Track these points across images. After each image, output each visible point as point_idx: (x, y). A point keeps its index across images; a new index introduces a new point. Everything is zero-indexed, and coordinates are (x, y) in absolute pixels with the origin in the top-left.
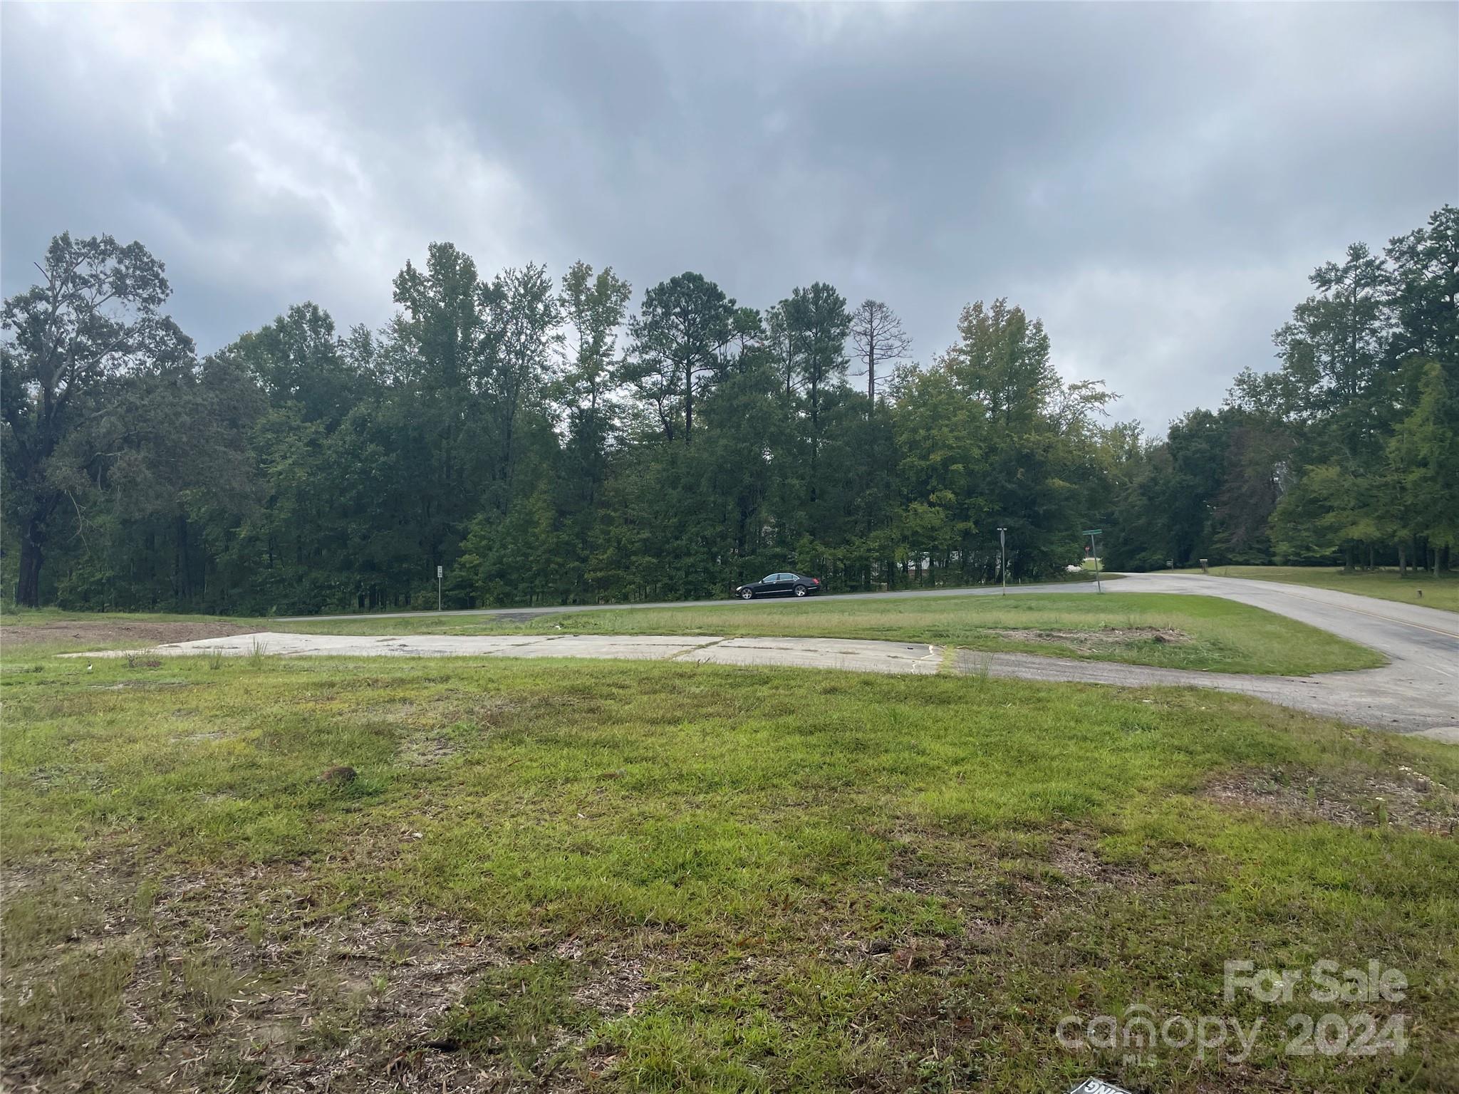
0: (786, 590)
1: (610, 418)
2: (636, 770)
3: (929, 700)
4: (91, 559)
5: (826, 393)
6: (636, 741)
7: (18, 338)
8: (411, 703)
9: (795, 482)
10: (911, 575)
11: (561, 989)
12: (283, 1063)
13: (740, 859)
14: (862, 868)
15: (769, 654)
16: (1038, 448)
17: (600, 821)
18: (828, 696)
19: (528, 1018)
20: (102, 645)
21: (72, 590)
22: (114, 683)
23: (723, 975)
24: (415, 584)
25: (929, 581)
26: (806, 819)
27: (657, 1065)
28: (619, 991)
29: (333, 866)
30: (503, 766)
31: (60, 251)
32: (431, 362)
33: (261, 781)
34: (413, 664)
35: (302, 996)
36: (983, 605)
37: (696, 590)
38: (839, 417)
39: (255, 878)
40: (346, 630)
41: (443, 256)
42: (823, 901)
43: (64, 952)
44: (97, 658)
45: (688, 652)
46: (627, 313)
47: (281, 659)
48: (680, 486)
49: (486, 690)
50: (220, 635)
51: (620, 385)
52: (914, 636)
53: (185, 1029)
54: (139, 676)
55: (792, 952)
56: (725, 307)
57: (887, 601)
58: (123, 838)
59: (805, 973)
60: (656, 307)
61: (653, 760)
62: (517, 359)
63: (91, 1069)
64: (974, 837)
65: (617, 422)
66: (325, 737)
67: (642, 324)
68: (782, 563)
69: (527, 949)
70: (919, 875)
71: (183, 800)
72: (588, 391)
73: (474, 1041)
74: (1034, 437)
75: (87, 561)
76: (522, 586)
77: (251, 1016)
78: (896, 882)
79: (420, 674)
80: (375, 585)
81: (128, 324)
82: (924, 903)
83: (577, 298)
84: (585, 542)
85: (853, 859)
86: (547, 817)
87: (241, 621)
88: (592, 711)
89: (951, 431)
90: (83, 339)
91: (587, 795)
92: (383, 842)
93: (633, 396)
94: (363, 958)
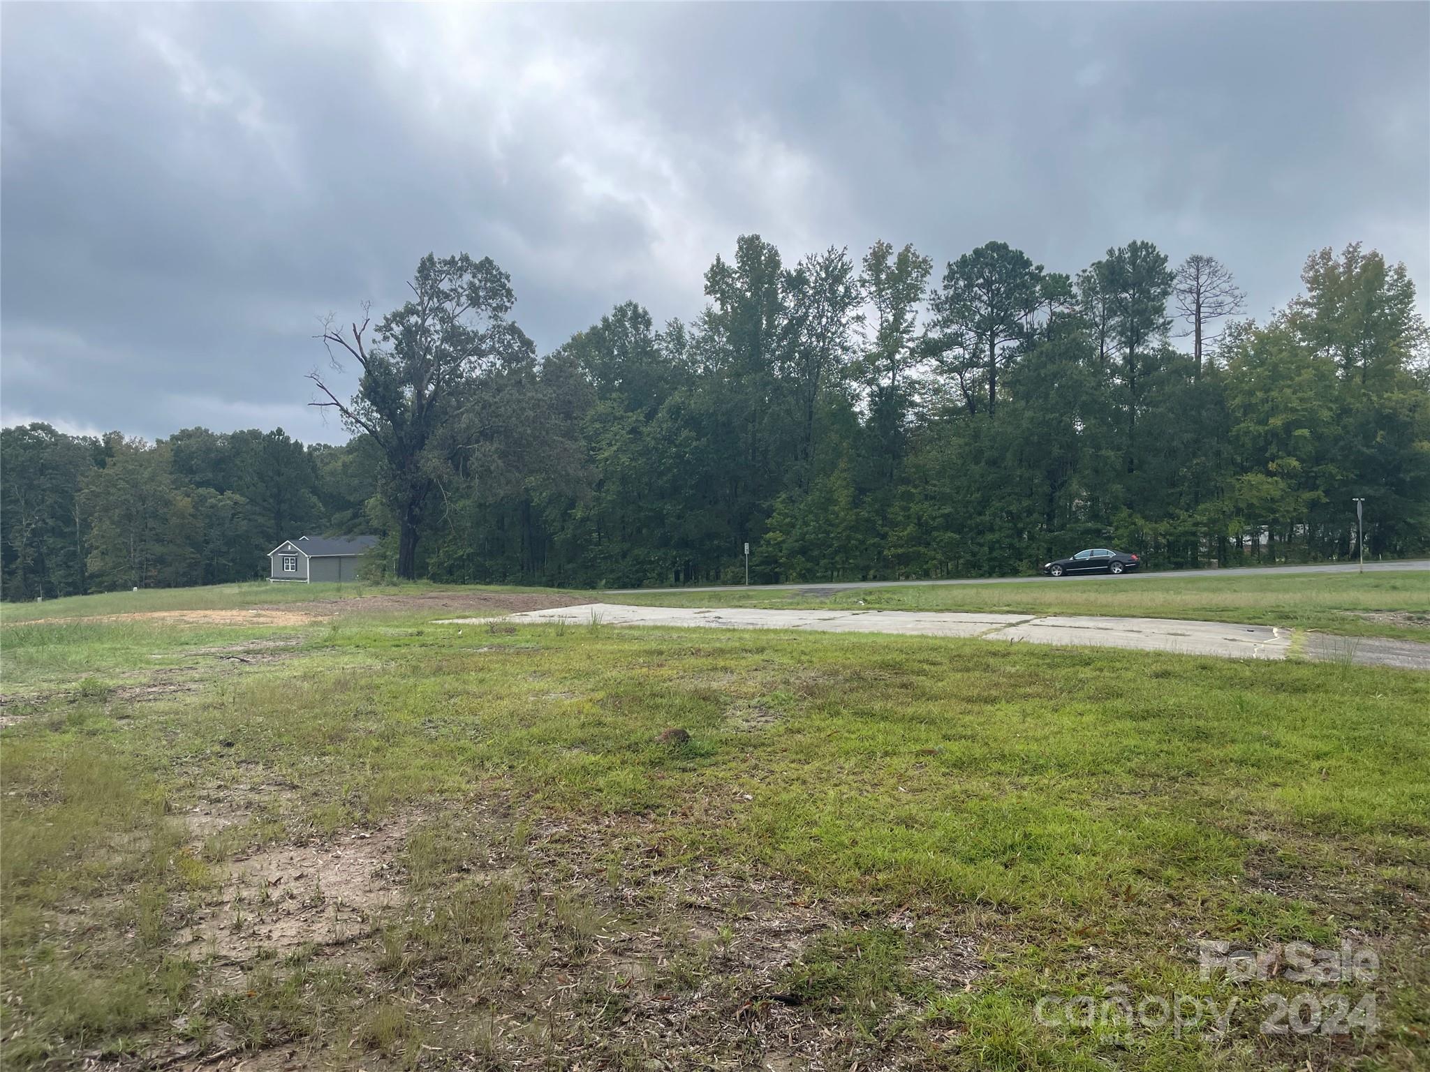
0: (1102, 567)
1: (910, 395)
2: (956, 748)
3: (1280, 687)
4: (455, 538)
5: (1145, 358)
6: (953, 719)
7: (396, 348)
8: (732, 672)
9: (1111, 453)
10: (1247, 551)
11: (896, 959)
12: (643, 998)
13: (1074, 845)
14: (1213, 865)
15: (1088, 633)
16: (1403, 407)
17: (922, 796)
18: (1161, 680)
19: (866, 982)
20: (467, 614)
21: (440, 564)
22: (480, 646)
23: (1063, 962)
24: (724, 559)
25: (1269, 558)
26: (1145, 808)
27: (1001, 1045)
28: (954, 967)
29: (675, 820)
30: (823, 735)
31: (427, 269)
32: (738, 351)
33: (607, 738)
34: (728, 635)
35: (656, 938)
36: (1334, 584)
37: (1000, 567)
38: (1161, 383)
39: (608, 826)
40: (666, 602)
41: (751, 248)
42: (1170, 896)
43: (458, 880)
44: (464, 624)
45: (997, 630)
46: (928, 289)
47: (615, 628)
48: (983, 460)
49: (799, 661)
50: (559, 605)
51: (921, 361)
52: (1254, 618)
53: (560, 958)
54: (498, 641)
55: (1138, 946)
56: (1031, 274)
57: (1218, 579)
58: (497, 784)
59: (1156, 969)
60: (958, 279)
61: (973, 738)
62: (818, 342)
63: (485, 985)
64: (1345, 839)
65: (917, 398)
66: (658, 700)
67: (943, 298)
68: (1095, 538)
69: (859, 915)
70: (1280, 876)
71: (544, 753)
72: (888, 369)
73: (815, 999)
74: (1397, 395)
75: (450, 541)
76: (822, 562)
77: (615, 952)
78: (1254, 883)
79: (737, 644)
80: (689, 561)
81: (481, 332)
82: (1288, 908)
83: (878, 277)
84: (884, 518)
85: (1202, 855)
86: (869, 788)
87: (577, 593)
88: (904, 686)
89: (1294, 393)
90: (446, 346)
91: (907, 769)
92: (717, 802)
93: (934, 371)
94: (707, 908)
